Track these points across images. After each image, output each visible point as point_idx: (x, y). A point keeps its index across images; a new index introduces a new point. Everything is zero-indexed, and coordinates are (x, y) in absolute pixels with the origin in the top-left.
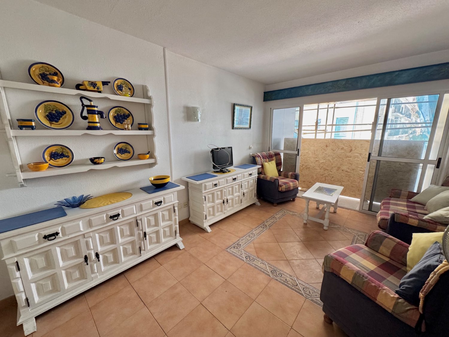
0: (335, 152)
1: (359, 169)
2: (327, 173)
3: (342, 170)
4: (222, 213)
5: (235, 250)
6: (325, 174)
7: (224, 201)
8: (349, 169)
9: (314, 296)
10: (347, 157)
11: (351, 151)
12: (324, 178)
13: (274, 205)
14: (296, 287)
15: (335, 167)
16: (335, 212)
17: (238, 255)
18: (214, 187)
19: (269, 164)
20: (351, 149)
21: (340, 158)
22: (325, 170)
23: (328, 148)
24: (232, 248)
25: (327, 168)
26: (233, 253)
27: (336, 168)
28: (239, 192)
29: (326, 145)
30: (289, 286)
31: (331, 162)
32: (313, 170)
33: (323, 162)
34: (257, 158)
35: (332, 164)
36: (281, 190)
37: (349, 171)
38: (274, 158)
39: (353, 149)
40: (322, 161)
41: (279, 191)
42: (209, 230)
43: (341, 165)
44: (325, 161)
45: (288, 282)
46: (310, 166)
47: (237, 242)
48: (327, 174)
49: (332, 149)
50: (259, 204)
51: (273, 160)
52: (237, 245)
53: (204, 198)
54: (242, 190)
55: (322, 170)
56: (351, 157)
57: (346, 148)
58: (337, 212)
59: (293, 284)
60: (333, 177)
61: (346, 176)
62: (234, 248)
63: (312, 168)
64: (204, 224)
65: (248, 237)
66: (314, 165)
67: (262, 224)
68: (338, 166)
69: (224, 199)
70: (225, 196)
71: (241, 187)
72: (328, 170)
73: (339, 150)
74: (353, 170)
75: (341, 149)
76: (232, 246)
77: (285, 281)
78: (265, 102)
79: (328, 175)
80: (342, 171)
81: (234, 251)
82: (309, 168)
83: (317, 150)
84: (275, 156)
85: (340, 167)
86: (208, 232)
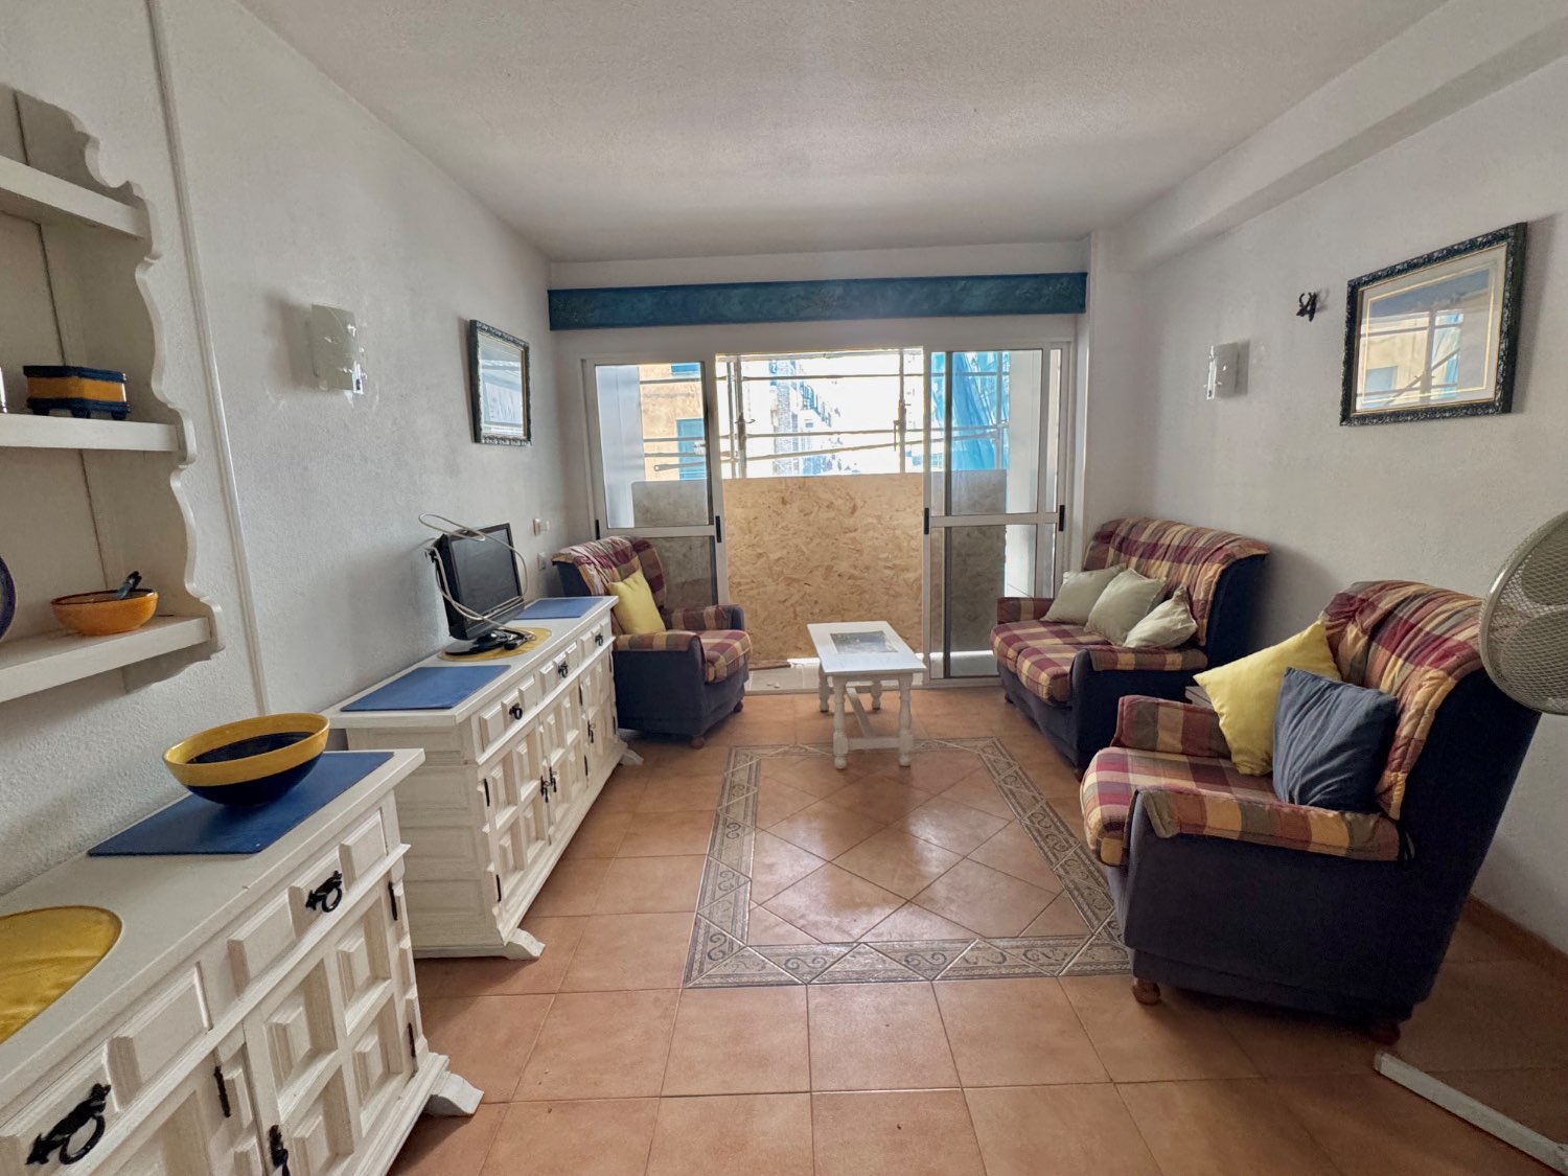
0: (811, 518)
1: (882, 564)
2: (799, 591)
3: (839, 575)
4: (543, 842)
5: (728, 967)
6: (792, 595)
7: (543, 783)
8: (855, 567)
9: (1064, 959)
10: (846, 533)
11: (854, 510)
12: (792, 609)
13: (696, 742)
14: (1005, 964)
15: (817, 567)
16: (876, 709)
17: (754, 975)
18: (512, 721)
19: (629, 586)
20: (851, 506)
21: (828, 536)
22: (790, 581)
23: (788, 506)
24: (702, 964)
25: (795, 576)
26: (730, 980)
27: (822, 570)
28: (575, 726)
29: (783, 498)
30: (990, 972)
31: (803, 553)
32: (752, 589)
33: (780, 559)
34: (587, 566)
35: (808, 560)
36: (715, 678)
37: (856, 573)
38: (635, 561)
39: (859, 503)
40: (778, 555)
41: (707, 683)
42: (532, 945)
43: (834, 558)
44: (785, 552)
45: (976, 963)
46: (742, 577)
47: (702, 932)
48: (796, 597)
49: (801, 511)
50: (635, 758)
51: (634, 571)
52: (711, 941)
53: (482, 789)
54: (583, 712)
55: (782, 586)
56: (855, 530)
57: (840, 502)
58: (882, 706)
59: (993, 962)
60: (816, 602)
61: (852, 593)
62: (710, 957)
63: (748, 583)
64: (500, 927)
65: (719, 893)
66: (755, 573)
67: (720, 826)
68: (826, 564)
69: (542, 773)
70: (544, 757)
71: (581, 702)
72: (797, 581)
73: (822, 510)
74: (867, 568)
75: (828, 507)
76: (698, 956)
77: (966, 965)
78: (554, 332)
79: (802, 597)
80: (838, 578)
81: (729, 971)
82: (739, 584)
83: (756, 518)
84: (638, 551)
85: (833, 567)
86: (533, 960)
